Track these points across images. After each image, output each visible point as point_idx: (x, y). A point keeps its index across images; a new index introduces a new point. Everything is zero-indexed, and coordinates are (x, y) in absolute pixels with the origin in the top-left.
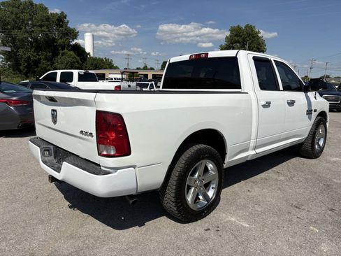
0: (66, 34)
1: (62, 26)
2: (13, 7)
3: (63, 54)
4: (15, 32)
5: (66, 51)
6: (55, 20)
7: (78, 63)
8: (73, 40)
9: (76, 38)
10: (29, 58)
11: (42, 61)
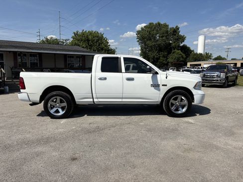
0: (178, 39)
1: (175, 35)
2: (149, 28)
3: (174, 53)
4: (148, 42)
5: (176, 50)
6: (172, 31)
7: (183, 58)
8: (182, 43)
9: (183, 41)
10: (154, 56)
11: (161, 58)
